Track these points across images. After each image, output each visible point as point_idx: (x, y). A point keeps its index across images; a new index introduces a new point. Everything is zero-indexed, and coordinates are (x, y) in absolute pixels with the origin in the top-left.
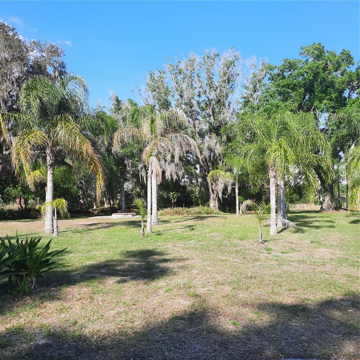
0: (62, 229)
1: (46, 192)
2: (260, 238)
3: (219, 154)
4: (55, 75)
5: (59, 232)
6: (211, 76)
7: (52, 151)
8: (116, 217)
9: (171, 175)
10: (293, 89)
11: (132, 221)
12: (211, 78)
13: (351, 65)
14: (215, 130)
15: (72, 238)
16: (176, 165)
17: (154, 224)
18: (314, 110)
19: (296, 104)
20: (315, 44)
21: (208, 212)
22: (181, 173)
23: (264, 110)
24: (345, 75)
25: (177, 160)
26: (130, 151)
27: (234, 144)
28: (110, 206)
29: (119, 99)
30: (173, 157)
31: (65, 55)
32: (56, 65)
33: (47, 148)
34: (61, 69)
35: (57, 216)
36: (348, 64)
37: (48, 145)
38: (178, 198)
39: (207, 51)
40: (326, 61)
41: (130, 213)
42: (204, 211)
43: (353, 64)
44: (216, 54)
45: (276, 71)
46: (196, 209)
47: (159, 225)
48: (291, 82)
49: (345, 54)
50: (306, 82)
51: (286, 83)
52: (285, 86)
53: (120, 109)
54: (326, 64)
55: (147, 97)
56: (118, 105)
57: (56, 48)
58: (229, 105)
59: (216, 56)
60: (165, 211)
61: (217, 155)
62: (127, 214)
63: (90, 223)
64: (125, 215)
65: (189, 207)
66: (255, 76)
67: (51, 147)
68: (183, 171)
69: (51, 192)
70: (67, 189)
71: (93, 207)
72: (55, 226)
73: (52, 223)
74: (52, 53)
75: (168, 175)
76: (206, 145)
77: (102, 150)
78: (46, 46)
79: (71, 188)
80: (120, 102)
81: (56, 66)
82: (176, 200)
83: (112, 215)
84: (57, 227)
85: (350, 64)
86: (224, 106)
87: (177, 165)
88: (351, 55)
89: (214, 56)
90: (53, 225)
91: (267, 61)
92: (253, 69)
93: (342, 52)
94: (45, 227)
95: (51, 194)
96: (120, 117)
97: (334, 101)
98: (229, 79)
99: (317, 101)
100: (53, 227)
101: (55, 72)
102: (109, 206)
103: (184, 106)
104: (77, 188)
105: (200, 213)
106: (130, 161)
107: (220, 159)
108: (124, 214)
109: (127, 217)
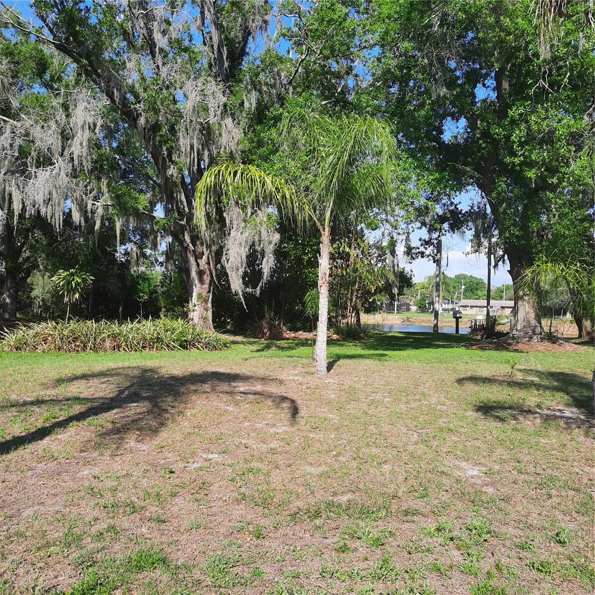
21: (183, 339)
38: (87, 290)
42: (173, 333)
65: (123, 321)
82: (77, 296)
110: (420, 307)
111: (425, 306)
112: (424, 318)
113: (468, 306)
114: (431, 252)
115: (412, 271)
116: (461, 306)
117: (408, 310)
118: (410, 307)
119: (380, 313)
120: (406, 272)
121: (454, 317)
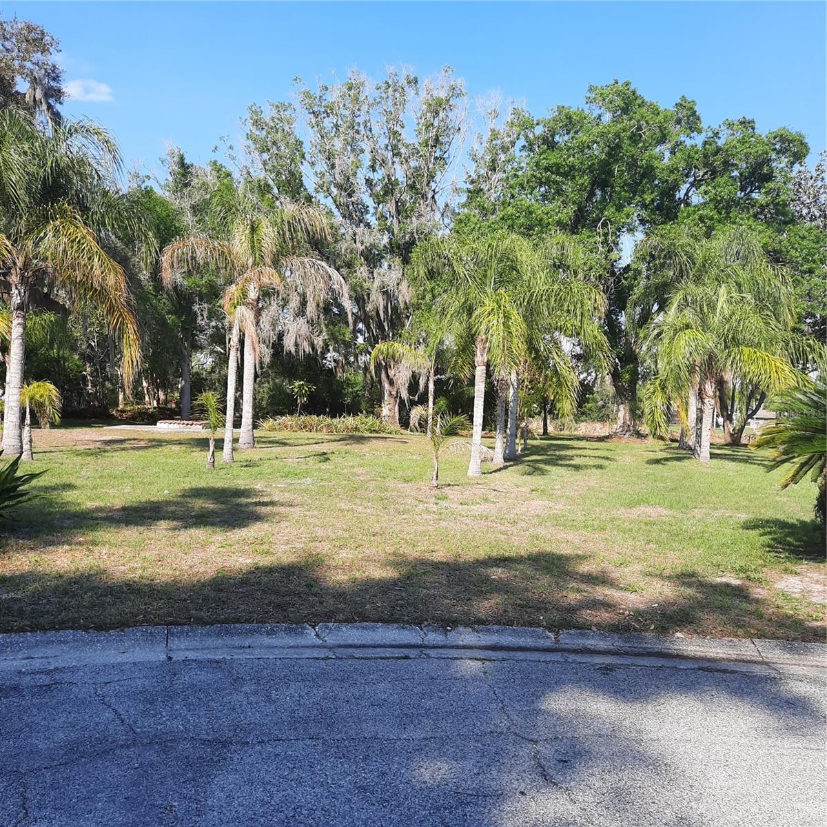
0: (40, 446)
1: (7, 365)
2: (435, 477)
3: (406, 303)
4: (34, 96)
5: (35, 453)
6: (398, 128)
7: (22, 276)
8: (164, 428)
9: (296, 345)
10: (565, 175)
11: (200, 439)
12: (395, 133)
13: (695, 133)
14: (403, 250)
15: (62, 464)
16: (308, 322)
17: (245, 447)
18: (605, 225)
19: (571, 210)
20: (617, 83)
21: (373, 428)
22: (319, 341)
23: (502, 219)
24: (678, 154)
25: (311, 309)
26: (206, 282)
27: (438, 285)
28: (158, 403)
29: (187, 161)
30: (304, 303)
31: (61, 51)
32: (39, 73)
33: (13, 271)
34: (49, 82)
35: (30, 418)
36: (688, 131)
37: (15, 264)
38: (311, 396)
39: (392, 69)
40: (638, 121)
41: (197, 422)
42: (366, 425)
43: (700, 132)
44: (412, 77)
45: (539, 131)
46: (350, 421)
47: (254, 449)
48: (564, 160)
49: (685, 107)
50: (593, 164)
51: (553, 161)
52: (552, 167)
53: (186, 185)
54: (640, 128)
55: (249, 165)
56: (183, 175)
57: (38, 34)
58: (433, 197)
59: (410, 83)
60: (281, 421)
61: (402, 306)
62: (190, 422)
63: (104, 439)
64: (187, 425)
65: (334, 417)
66: (495, 135)
67: (20, 269)
68: (325, 335)
69: (20, 367)
70: (57, 360)
71: (117, 405)
72: (26, 439)
73: (19, 432)
74: (31, 44)
75: (289, 344)
76: (377, 283)
77: (142, 278)
78: (15, 26)
79: (65, 359)
80: (188, 167)
81: (38, 76)
82: (305, 399)
83: (156, 425)
84: (31, 441)
85: (693, 132)
86: (423, 197)
87: (311, 322)
88: (696, 112)
89: (406, 82)
90: (20, 436)
91: (523, 105)
92: (494, 121)
93: (679, 101)
94: (3, 440)
95: (19, 372)
96: (186, 204)
97: (649, 209)
98: (437, 140)
99: (612, 206)
100: (21, 442)
101: (35, 90)
102: (156, 405)
103: (334, 191)
104: (79, 359)
105: (357, 429)
106: (205, 305)
107: (407, 316)
108: (184, 424)
109: (191, 430)
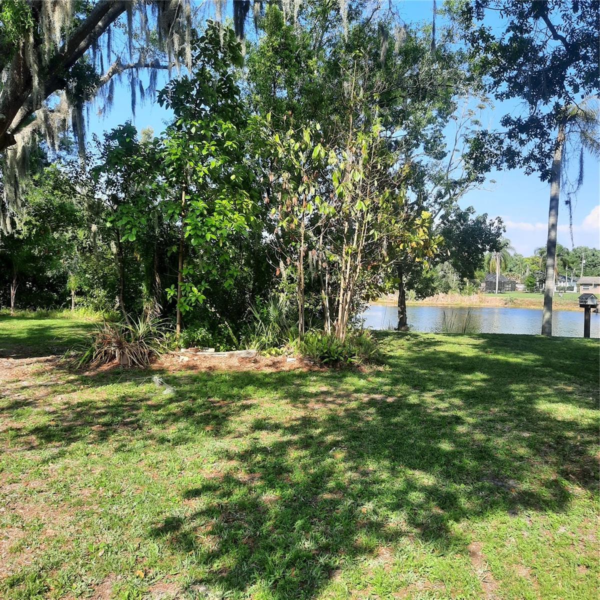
110: (528, 286)
111: (536, 285)
112: (532, 300)
113: (591, 285)
114: (536, 151)
115: (500, 222)
116: (581, 285)
117: (514, 289)
118: (517, 286)
119: (477, 293)
120: (488, 222)
121: (581, 306)
